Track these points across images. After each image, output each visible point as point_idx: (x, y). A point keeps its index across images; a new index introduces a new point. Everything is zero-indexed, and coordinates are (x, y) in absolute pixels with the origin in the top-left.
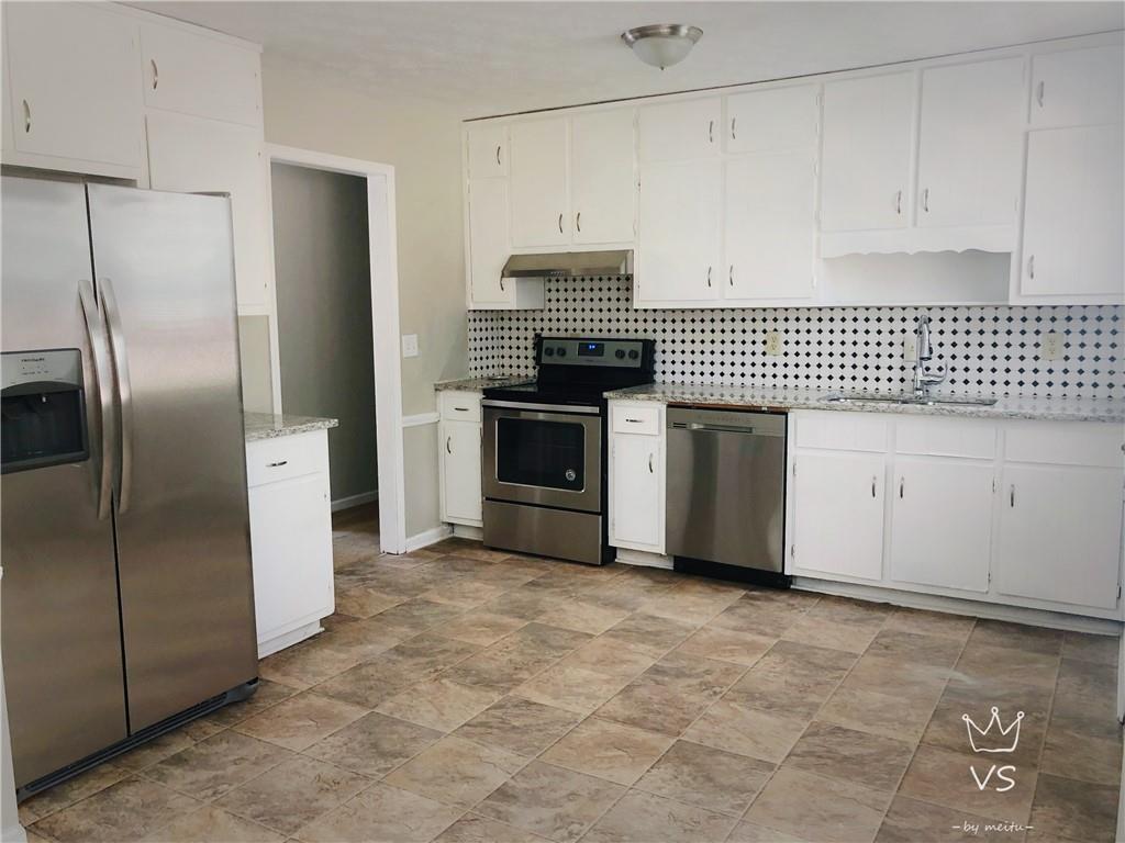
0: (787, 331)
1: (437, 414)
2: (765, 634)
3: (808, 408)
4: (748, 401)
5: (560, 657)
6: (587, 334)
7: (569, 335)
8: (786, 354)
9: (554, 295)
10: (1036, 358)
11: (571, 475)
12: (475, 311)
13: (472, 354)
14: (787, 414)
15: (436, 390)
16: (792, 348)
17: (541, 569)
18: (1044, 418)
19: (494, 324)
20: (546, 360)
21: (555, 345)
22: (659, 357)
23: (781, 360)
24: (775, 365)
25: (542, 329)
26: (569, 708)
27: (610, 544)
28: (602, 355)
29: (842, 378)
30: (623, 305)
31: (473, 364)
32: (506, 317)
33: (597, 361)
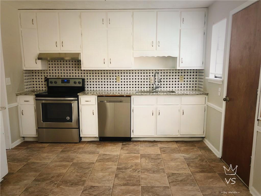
0: (121, 76)
1: (17, 103)
2: (136, 153)
3: (136, 95)
4: (120, 94)
5: (90, 171)
6: (63, 77)
7: (56, 77)
8: (122, 82)
9: (51, 66)
10: (178, 81)
11: (68, 118)
12: (25, 70)
13: (25, 84)
14: (131, 97)
15: (16, 95)
16: (123, 80)
17: (62, 146)
18: (190, 95)
19: (30, 74)
20: (50, 85)
21: (53, 81)
22: (86, 83)
23: (120, 83)
24: (119, 85)
25: (47, 76)
26: (106, 185)
27: (81, 136)
28: (69, 83)
29: (136, 87)
30: (77, 69)
31: (26, 87)
32: (34, 72)
33: (67, 85)
